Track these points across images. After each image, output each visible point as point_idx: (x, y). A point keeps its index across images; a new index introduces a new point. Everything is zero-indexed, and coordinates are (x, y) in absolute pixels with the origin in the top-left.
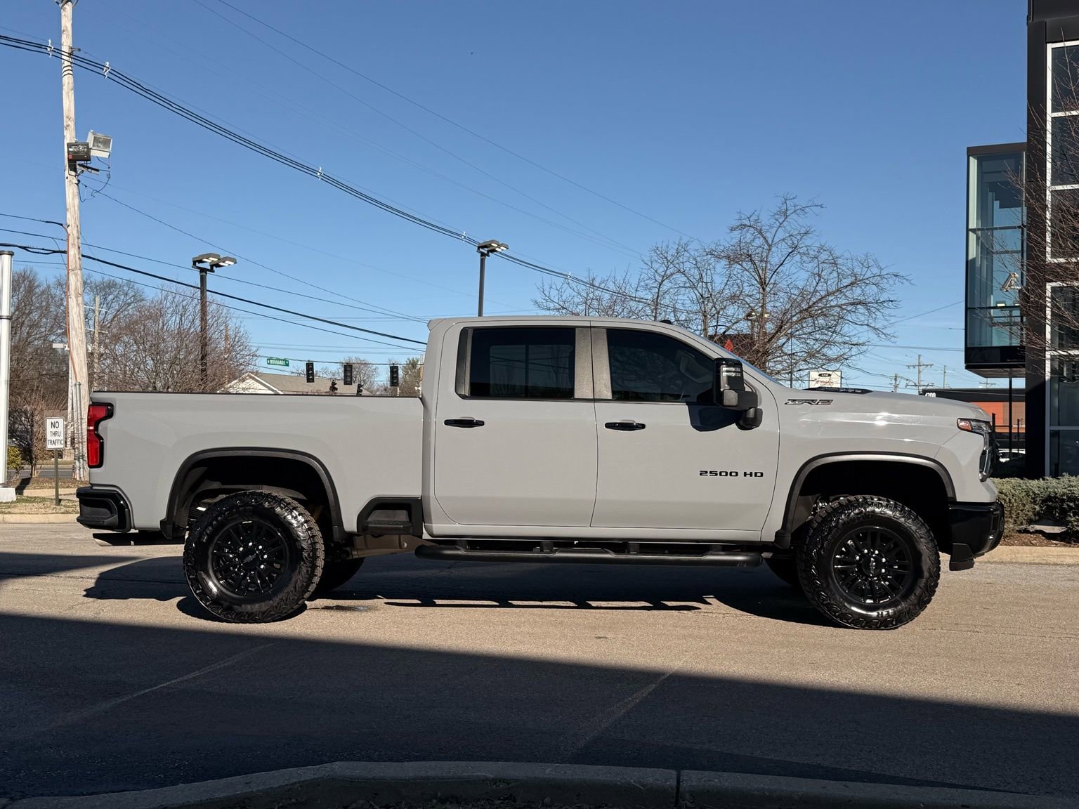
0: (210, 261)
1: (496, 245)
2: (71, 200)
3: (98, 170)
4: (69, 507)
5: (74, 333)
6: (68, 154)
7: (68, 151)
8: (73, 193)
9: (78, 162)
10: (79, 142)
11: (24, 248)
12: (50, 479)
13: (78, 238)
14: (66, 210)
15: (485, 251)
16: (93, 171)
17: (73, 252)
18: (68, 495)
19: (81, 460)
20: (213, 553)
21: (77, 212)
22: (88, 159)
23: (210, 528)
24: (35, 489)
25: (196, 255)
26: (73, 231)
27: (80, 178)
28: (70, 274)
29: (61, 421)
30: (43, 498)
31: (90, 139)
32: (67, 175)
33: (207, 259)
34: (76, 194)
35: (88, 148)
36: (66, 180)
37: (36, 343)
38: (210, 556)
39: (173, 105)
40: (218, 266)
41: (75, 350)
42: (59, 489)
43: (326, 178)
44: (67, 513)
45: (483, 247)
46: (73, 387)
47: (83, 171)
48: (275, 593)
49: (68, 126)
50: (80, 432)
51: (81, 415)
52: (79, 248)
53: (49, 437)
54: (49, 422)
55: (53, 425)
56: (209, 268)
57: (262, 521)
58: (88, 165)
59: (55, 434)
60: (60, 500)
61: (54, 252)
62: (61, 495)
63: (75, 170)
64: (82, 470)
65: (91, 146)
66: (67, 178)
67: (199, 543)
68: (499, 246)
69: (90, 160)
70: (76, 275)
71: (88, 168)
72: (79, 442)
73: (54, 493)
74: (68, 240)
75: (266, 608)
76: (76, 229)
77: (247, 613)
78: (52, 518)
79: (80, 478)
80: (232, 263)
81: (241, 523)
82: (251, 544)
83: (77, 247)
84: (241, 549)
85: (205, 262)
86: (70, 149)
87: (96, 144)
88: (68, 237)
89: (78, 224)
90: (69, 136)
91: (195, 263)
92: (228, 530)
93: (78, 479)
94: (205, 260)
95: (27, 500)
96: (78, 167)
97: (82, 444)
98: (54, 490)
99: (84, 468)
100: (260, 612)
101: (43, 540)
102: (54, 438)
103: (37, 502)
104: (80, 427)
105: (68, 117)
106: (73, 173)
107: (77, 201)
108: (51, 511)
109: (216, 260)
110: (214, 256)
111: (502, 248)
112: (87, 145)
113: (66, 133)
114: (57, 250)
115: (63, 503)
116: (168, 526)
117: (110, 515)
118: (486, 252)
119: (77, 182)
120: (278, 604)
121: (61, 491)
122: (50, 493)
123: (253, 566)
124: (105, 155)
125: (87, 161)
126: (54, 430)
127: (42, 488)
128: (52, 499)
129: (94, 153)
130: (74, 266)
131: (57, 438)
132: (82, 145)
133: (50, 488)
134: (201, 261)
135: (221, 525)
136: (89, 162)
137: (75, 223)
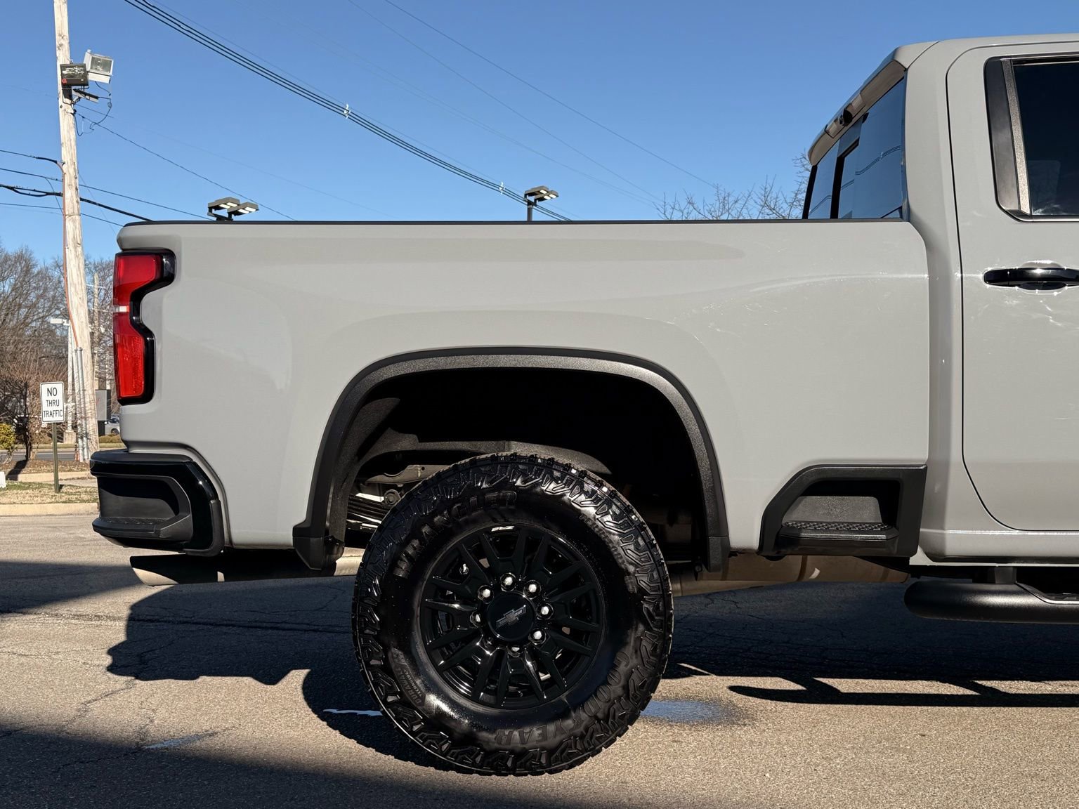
0: (228, 207)
1: (545, 192)
2: (66, 132)
3: (97, 98)
4: (72, 494)
5: (73, 289)
6: (62, 78)
7: (62, 75)
8: (69, 125)
9: (73, 88)
10: (75, 63)
11: (12, 188)
12: (49, 461)
13: (76, 178)
14: (60, 145)
15: (532, 199)
16: (92, 99)
17: (70, 194)
18: (70, 479)
19: (85, 438)
20: (422, 603)
21: (74, 147)
22: (85, 84)
23: (416, 543)
24: (30, 473)
25: (212, 200)
26: (69, 170)
27: (76, 107)
28: (67, 221)
29: (59, 386)
30: (39, 484)
31: (87, 60)
32: (61, 103)
33: (225, 204)
34: (72, 125)
35: (85, 70)
36: (60, 109)
37: (34, 324)
38: (417, 611)
39: (182, 26)
40: (237, 213)
41: (75, 310)
42: (59, 473)
43: (354, 118)
44: (70, 501)
45: (531, 194)
46: (74, 354)
47: (80, 98)
48: (578, 703)
49: (61, 45)
50: (82, 406)
51: (83, 387)
52: (77, 189)
53: (45, 407)
54: (44, 388)
55: (50, 392)
56: (227, 216)
57: (538, 526)
58: (86, 91)
59: (53, 403)
60: (61, 486)
61: (48, 194)
62: (61, 480)
63: (70, 97)
64: (85, 450)
65: (88, 68)
66: (61, 107)
67: (389, 580)
68: (549, 193)
69: (87, 85)
70: (74, 221)
71: (86, 94)
72: (82, 418)
73: (53, 478)
74: (63, 180)
75: (558, 739)
76: (73, 166)
77: (512, 752)
78: (51, 508)
79: (84, 459)
80: (253, 210)
81: (488, 531)
82: (509, 581)
83: (74, 188)
84: (487, 593)
85: (222, 208)
86: (64, 72)
87: (94, 67)
88: (64, 176)
89: (75, 160)
90: (63, 57)
91: (210, 209)
92: (456, 548)
93: (81, 461)
94: (222, 206)
95: (19, 486)
96: (73, 93)
97: (86, 420)
98: (53, 474)
99: (88, 448)
100: (543, 749)
101: (37, 540)
102: (51, 408)
103: (32, 488)
104: (82, 400)
105: (60, 35)
106: (68, 101)
107: (73, 134)
108: (48, 500)
109: (235, 205)
110: (234, 201)
111: (551, 195)
112: (84, 66)
113: (58, 53)
114: (51, 191)
115: (64, 489)
116: (313, 540)
117: (173, 515)
118: (533, 201)
119: (73, 112)
120: (587, 729)
121: (61, 475)
122: (48, 477)
123: (519, 634)
124: (105, 80)
125: (84, 85)
126: (51, 398)
127: (38, 472)
128: (50, 485)
129: (91, 77)
130: (71, 211)
131: (55, 408)
132: (79, 67)
133: (49, 471)
134: (218, 208)
135: (443, 535)
136: (86, 87)
137: (71, 160)
